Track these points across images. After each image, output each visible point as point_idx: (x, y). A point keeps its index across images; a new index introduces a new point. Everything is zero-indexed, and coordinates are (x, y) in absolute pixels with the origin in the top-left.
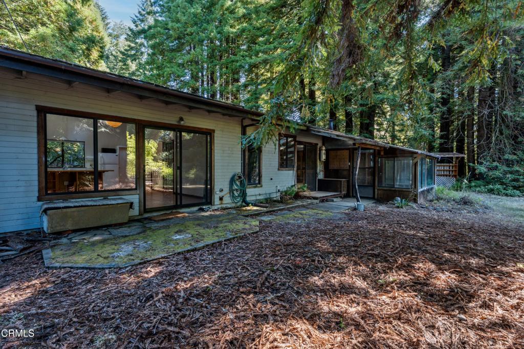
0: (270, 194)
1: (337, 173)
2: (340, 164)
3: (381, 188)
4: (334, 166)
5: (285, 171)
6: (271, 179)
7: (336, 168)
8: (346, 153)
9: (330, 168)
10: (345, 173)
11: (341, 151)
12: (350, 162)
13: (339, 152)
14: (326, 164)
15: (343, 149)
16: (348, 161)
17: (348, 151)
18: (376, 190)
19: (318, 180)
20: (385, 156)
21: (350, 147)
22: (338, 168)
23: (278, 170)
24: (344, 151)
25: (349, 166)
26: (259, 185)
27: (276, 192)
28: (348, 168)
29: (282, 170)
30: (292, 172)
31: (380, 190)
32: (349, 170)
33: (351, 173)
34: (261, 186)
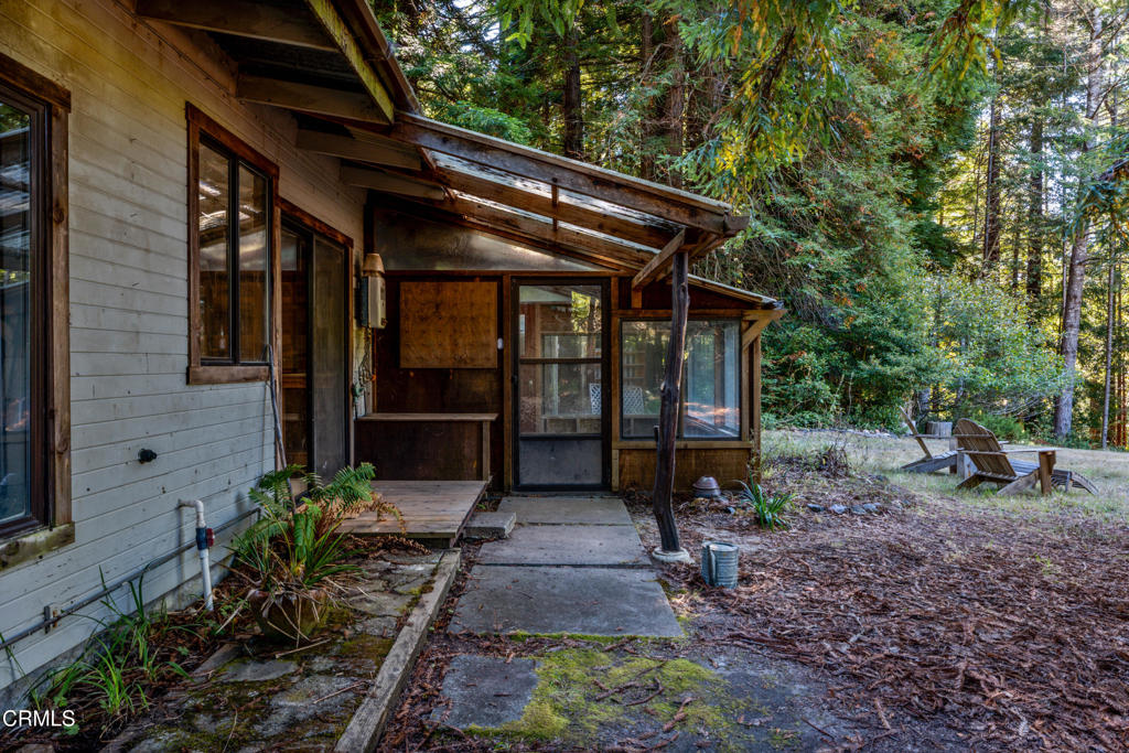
0: (136, 581)
1: (441, 386)
2: (455, 344)
3: (633, 444)
4: (425, 351)
5: (226, 391)
6: (147, 456)
7: (435, 364)
8: (486, 295)
9: (404, 364)
10: (481, 385)
11: (460, 286)
12: (500, 334)
13: (449, 290)
14: (387, 345)
15: (470, 277)
16: (493, 329)
17: (494, 285)
18: (615, 453)
19: (358, 422)
20: (649, 314)
21: (501, 268)
22: (448, 364)
23: (190, 378)
24: (470, 285)
25: (500, 352)
26: (41, 536)
27: (179, 553)
28: (493, 363)
29: (211, 381)
30: (258, 387)
31: (630, 451)
32: (499, 373)
33: (508, 385)
34: (67, 538)
